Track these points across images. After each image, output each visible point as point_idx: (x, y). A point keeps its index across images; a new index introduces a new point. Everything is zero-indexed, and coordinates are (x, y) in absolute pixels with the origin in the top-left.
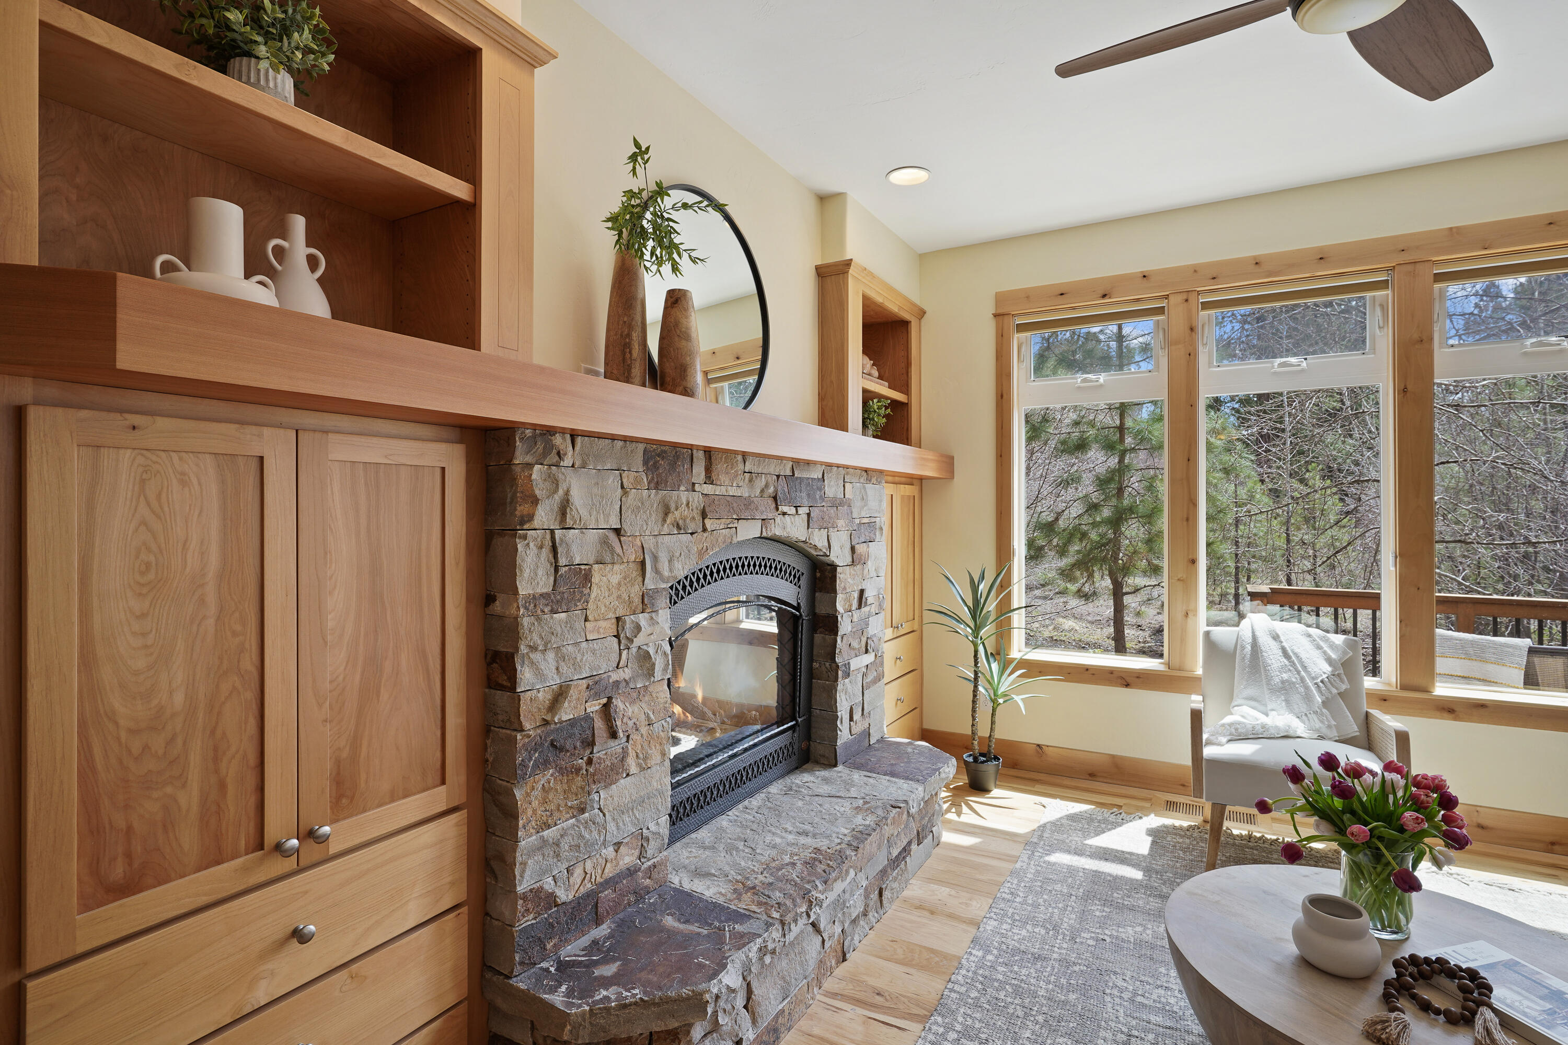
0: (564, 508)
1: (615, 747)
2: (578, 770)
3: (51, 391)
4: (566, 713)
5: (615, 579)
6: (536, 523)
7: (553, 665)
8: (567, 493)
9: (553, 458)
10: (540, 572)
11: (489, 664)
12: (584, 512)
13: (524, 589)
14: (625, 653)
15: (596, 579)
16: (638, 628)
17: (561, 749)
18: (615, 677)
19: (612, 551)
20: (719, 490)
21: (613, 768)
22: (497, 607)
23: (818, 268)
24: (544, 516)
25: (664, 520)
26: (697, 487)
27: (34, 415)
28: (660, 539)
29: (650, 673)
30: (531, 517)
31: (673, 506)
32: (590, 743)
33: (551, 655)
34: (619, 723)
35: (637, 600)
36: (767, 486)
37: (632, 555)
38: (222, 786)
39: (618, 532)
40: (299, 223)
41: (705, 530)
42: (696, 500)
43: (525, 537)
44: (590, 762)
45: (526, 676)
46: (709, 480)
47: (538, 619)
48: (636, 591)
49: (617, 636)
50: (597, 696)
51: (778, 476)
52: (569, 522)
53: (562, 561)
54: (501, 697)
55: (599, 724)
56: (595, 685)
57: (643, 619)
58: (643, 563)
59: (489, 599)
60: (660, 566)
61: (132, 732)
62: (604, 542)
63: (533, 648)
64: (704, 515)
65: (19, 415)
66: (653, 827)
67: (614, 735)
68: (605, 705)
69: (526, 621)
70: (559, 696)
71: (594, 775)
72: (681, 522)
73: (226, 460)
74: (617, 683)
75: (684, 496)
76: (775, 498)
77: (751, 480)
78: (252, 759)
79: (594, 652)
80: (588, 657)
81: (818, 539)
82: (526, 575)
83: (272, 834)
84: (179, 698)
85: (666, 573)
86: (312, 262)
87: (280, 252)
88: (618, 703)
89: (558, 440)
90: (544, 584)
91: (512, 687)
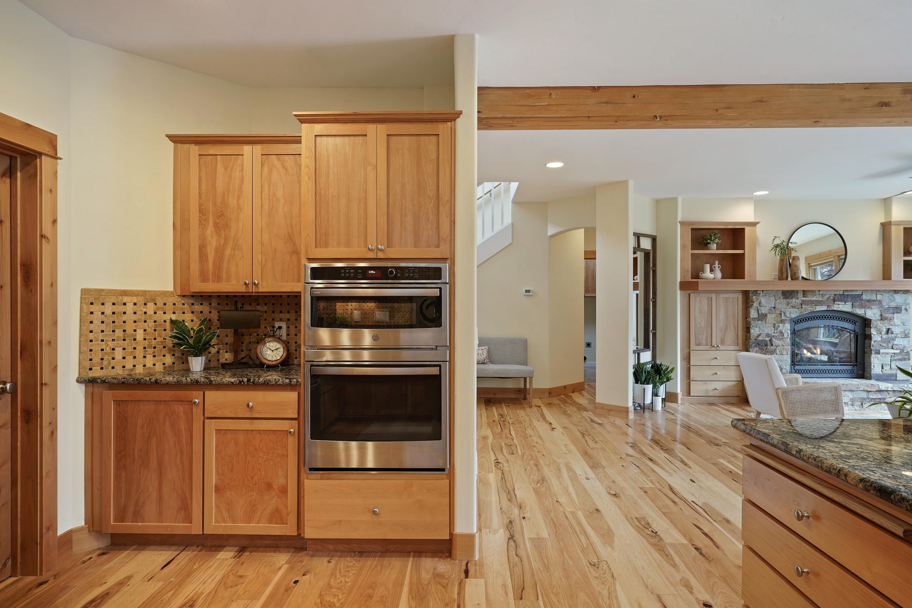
0: (760, 303)
1: (773, 348)
2: (764, 349)
3: (692, 291)
4: (760, 338)
5: (773, 316)
6: (754, 306)
7: (758, 330)
8: (760, 301)
9: (758, 295)
10: (755, 314)
11: (747, 329)
12: (765, 304)
13: (751, 316)
14: (776, 331)
15: (768, 316)
16: (779, 326)
17: (760, 345)
18: (773, 335)
19: (772, 311)
20: (807, 299)
21: (772, 351)
22: (747, 320)
23: (881, 224)
24: (755, 304)
25: (788, 306)
26: (799, 298)
27: (691, 294)
28: (787, 309)
29: (783, 335)
30: (753, 305)
31: (790, 303)
32: (766, 345)
33: (757, 328)
34: (773, 343)
35: (779, 321)
36: (830, 297)
37: (778, 312)
38: (707, 337)
39: (774, 308)
40: (717, 262)
41: (802, 307)
42: (799, 301)
43: (752, 308)
44: (766, 349)
45: (752, 331)
46: (804, 296)
47: (755, 322)
48: (779, 319)
49: (774, 327)
50: (768, 337)
51: (835, 295)
52: (761, 305)
53: (760, 312)
54: (748, 334)
55: (768, 342)
56: (768, 335)
57: (781, 325)
58: (781, 314)
59: (747, 318)
60: (786, 315)
61: (699, 328)
62: (770, 309)
63: (754, 327)
64: (802, 305)
65: (689, 294)
66: (784, 367)
67: (772, 345)
68: (770, 339)
69: (752, 322)
70: (759, 335)
71: (767, 351)
72: (793, 306)
73: (708, 298)
74: (773, 336)
75: (794, 300)
76: (834, 300)
77: (822, 296)
78: (711, 335)
79: (768, 329)
80: (766, 330)
81: (860, 311)
82: (752, 314)
83: (713, 345)
84: (703, 326)
85: (788, 316)
86: (719, 267)
87: (714, 267)
88: (774, 339)
89: (759, 292)
90: (756, 316)
91: (749, 333)
